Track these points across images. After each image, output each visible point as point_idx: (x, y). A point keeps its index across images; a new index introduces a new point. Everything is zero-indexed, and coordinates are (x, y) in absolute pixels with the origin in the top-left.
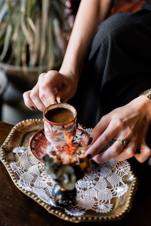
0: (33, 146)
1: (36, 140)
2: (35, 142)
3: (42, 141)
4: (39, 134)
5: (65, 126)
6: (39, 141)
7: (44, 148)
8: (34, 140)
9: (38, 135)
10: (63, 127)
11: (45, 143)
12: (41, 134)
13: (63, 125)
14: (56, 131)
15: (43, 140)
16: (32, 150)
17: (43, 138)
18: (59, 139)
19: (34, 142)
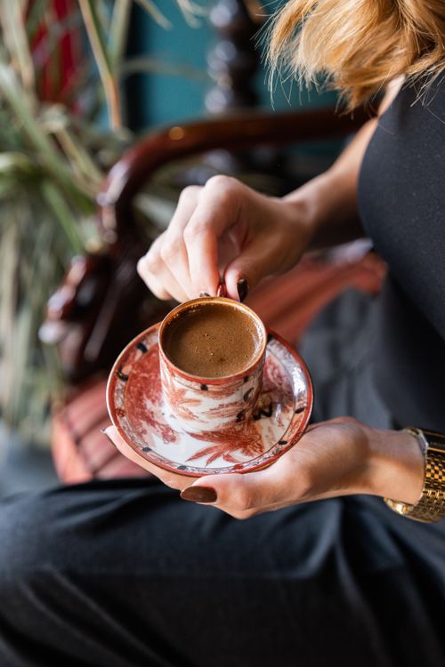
0: (119, 404)
1: (125, 378)
2: (124, 383)
3: (146, 375)
4: (132, 354)
5: (209, 386)
6: (135, 376)
7: (153, 401)
8: (120, 377)
9: (131, 358)
10: (204, 388)
11: (154, 381)
12: (139, 353)
13: (204, 383)
14: (183, 392)
15: (148, 372)
16: (118, 417)
17: (146, 363)
18: (190, 413)
19: (120, 384)
